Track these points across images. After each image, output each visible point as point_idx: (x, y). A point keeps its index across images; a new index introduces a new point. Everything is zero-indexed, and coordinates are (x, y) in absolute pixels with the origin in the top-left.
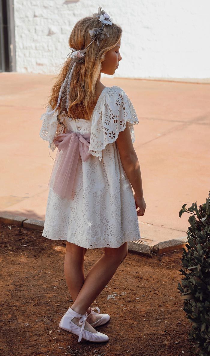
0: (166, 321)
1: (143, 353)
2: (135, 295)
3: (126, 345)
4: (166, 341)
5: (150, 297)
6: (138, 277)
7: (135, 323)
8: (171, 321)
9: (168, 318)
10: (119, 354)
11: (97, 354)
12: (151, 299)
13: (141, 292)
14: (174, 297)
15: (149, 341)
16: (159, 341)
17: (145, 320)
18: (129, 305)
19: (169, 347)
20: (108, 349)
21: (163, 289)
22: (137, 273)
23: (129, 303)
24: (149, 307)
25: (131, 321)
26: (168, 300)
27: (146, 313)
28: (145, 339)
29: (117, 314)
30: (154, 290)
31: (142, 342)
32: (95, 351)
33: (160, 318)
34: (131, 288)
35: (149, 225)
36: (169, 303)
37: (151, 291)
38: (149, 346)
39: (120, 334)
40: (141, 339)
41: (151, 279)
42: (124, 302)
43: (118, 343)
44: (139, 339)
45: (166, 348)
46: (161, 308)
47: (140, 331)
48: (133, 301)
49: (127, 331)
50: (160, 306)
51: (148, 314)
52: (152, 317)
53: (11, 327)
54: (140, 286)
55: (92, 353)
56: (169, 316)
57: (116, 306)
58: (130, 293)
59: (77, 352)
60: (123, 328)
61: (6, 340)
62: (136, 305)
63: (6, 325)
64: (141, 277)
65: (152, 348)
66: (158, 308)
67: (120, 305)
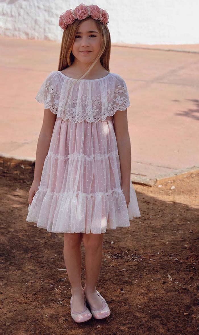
0: (180, 231)
1: (171, 253)
2: (148, 215)
3: (155, 249)
4: (186, 245)
5: (160, 216)
6: (146, 202)
7: (156, 234)
8: (184, 232)
9: (181, 230)
10: (152, 256)
11: (134, 256)
12: (161, 217)
13: (152, 213)
14: (179, 215)
15: (173, 245)
16: (180, 245)
17: (163, 232)
18: (146, 222)
19: (190, 248)
20: (142, 253)
21: (169, 210)
22: (143, 199)
23: (146, 221)
24: (162, 223)
25: (152, 233)
26: (175, 217)
27: (162, 227)
28: (169, 244)
29: (139, 229)
30: (162, 211)
31: (167, 246)
32: (132, 254)
33: (175, 229)
34: (143, 210)
35: (139, 164)
36: (177, 219)
37: (159, 212)
38: (174, 249)
39: (147, 242)
40: (166, 245)
41: (156, 203)
42: (141, 220)
43: (148, 248)
44: (164, 244)
45: (188, 250)
46: (172, 223)
47: (162, 240)
48: (148, 219)
49: (152, 240)
50: (171, 222)
51: (164, 227)
52: (168, 230)
53: (54, 241)
54: (150, 208)
55: (130, 256)
56: (181, 228)
57: (135, 223)
58: (143, 213)
59: (118, 256)
60: (147, 238)
61: (54, 251)
62: (152, 222)
63: (50, 240)
64: (148, 202)
65: (177, 250)
66: (170, 223)
67: (139, 222)
